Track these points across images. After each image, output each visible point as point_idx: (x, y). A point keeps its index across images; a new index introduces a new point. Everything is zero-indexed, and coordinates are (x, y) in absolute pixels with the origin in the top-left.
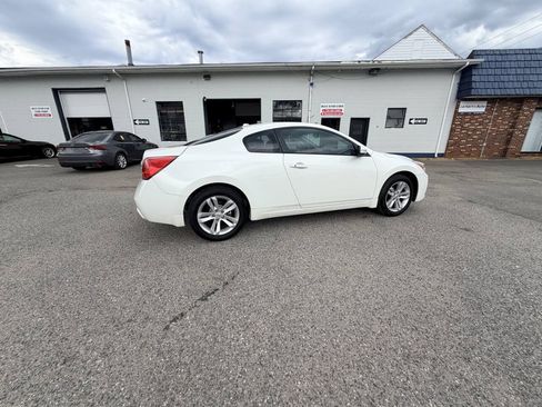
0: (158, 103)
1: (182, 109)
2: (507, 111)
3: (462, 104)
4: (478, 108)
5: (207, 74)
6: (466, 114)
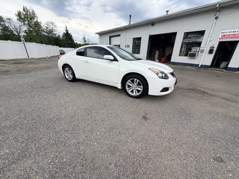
1: (141, 40)
5: (153, 23)
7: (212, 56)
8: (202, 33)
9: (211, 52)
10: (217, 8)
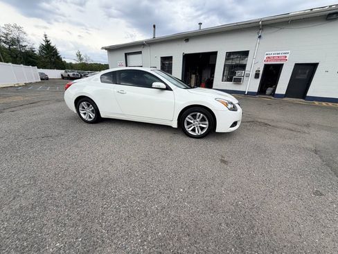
0: (161, 58)
1: (172, 61)
5: (187, 38)
7: (258, 81)
8: (246, 54)
9: (257, 76)
10: (259, 26)
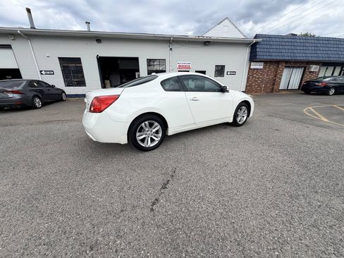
0: (59, 58)
1: (81, 63)
2: (273, 67)
3: (252, 63)
4: (259, 66)
5: (99, 39)
6: (254, 69)
